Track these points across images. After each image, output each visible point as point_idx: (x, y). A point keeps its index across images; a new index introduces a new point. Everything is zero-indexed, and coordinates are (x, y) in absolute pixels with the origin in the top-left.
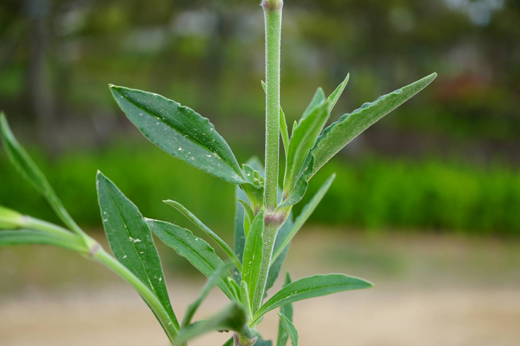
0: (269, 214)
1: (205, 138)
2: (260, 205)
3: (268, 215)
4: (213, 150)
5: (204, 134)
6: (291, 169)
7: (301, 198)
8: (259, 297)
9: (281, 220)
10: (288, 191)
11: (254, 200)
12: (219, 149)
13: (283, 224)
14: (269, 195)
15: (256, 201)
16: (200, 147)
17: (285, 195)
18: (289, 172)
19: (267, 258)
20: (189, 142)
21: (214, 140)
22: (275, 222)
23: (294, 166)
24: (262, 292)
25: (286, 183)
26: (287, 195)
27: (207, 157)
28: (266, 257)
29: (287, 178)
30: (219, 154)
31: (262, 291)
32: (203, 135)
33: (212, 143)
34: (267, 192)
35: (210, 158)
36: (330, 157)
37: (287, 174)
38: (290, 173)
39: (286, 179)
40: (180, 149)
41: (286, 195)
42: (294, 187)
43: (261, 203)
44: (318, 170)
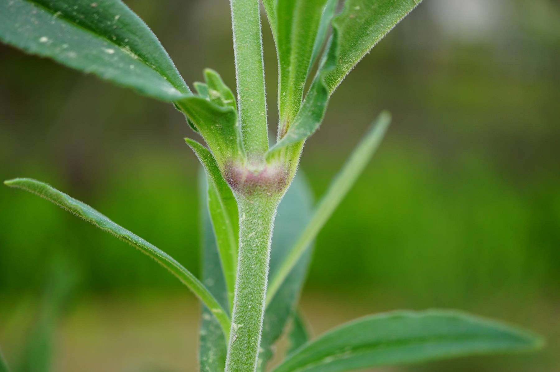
0: (252, 168)
1: (98, 13)
2: (234, 153)
3: (249, 171)
4: (119, 42)
5: (94, 5)
6: (289, 65)
7: (317, 126)
8: (249, 353)
9: (281, 182)
10: (288, 118)
11: (219, 144)
12: (132, 37)
13: (285, 190)
14: (248, 129)
15: (224, 146)
16: (89, 36)
17: (284, 126)
18: (285, 75)
19: (259, 265)
20: (64, 25)
21: (117, 17)
22: (267, 186)
23: (293, 58)
24: (255, 342)
25: (282, 103)
26: (288, 126)
27: (103, 52)
28: (257, 264)
29: (283, 89)
30: (134, 49)
31: (256, 339)
32: (93, 8)
33: (114, 25)
34: (244, 125)
35: (112, 56)
36: (374, 40)
37: (282, 80)
38: (287, 77)
39: (282, 93)
40: (44, 39)
41: (285, 128)
42: (301, 106)
43: (233, 148)
44: (350, 70)
